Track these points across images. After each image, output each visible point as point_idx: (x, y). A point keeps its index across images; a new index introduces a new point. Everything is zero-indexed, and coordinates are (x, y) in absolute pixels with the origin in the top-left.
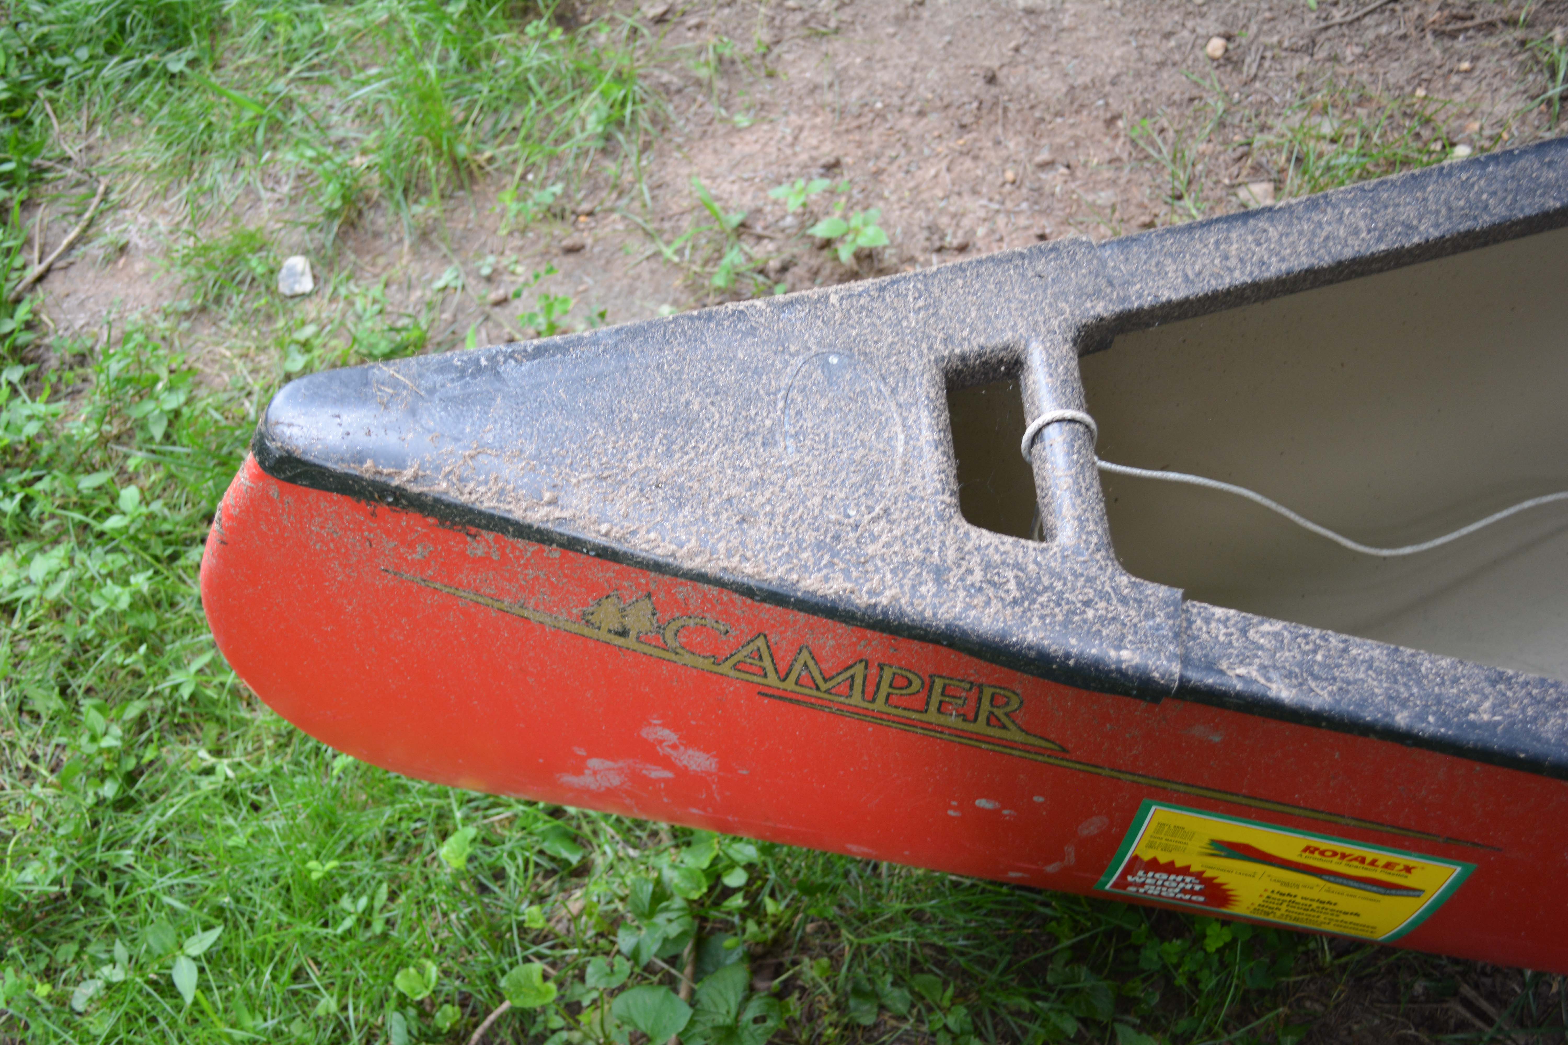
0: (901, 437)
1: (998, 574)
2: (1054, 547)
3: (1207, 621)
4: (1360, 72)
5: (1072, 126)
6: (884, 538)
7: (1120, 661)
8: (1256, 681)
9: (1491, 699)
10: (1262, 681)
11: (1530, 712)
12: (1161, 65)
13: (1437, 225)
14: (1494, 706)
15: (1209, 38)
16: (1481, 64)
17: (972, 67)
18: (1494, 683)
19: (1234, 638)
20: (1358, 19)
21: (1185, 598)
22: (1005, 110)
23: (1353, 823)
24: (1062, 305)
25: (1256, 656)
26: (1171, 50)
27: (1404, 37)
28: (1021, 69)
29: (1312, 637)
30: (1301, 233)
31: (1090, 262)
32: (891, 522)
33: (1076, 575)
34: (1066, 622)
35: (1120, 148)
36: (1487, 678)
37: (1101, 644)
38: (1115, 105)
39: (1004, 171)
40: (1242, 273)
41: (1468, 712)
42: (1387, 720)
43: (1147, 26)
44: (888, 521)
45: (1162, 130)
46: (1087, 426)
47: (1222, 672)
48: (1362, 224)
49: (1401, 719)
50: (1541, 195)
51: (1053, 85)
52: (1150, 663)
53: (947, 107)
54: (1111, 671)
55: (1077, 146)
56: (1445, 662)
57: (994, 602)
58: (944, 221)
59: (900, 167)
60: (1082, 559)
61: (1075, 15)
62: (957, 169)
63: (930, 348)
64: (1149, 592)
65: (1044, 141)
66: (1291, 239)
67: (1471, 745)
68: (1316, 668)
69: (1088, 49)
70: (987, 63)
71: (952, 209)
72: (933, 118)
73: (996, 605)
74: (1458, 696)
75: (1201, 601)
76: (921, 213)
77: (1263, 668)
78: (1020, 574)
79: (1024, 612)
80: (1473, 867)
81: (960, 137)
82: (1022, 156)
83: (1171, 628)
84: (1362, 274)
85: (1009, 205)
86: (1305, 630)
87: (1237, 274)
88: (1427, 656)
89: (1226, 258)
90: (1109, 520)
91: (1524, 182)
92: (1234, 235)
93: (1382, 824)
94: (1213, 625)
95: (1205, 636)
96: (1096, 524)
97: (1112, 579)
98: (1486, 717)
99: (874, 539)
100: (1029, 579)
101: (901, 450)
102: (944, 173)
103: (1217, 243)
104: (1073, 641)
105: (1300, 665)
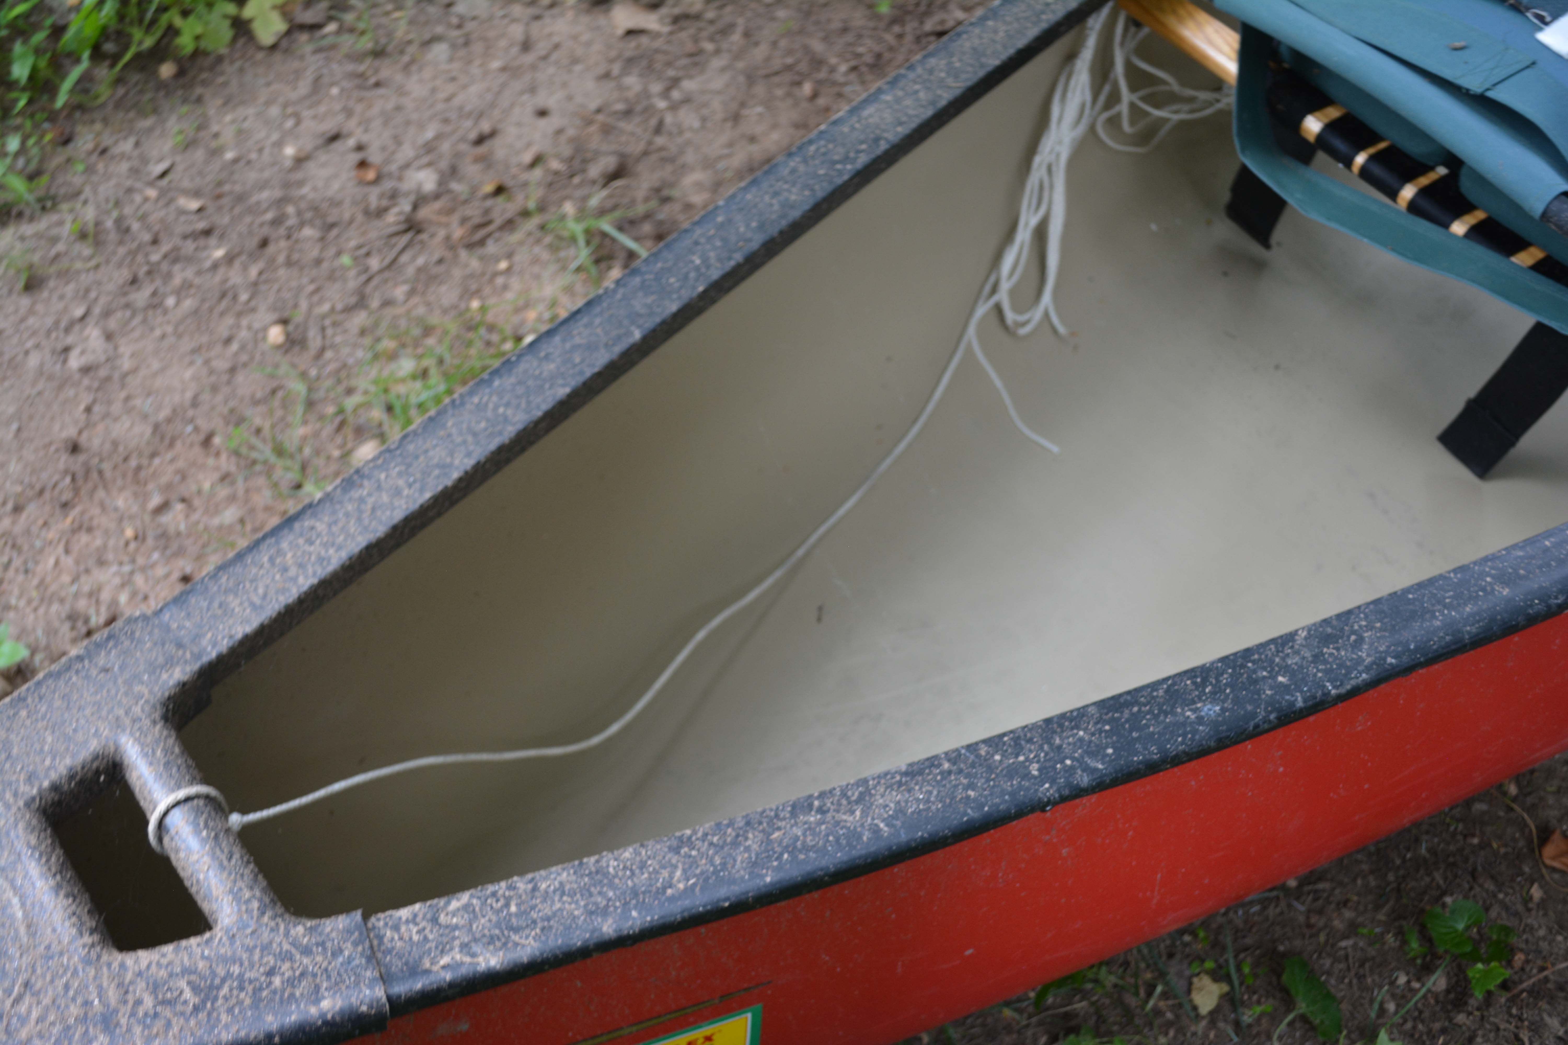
0: (15, 901)
1: (169, 989)
2: (218, 932)
3: (396, 928)
4: (415, 306)
5: (172, 461)
6: (34, 1015)
7: (323, 1015)
8: (462, 963)
9: (680, 866)
10: (467, 959)
11: (718, 860)
12: (233, 370)
13: (469, 454)
14: (684, 871)
15: (265, 329)
16: (517, 258)
17: (50, 444)
18: (676, 850)
19: (427, 931)
20: (394, 261)
21: (366, 917)
22: (100, 473)
23: (634, 1029)
24: (137, 688)
25: (454, 938)
26: (236, 354)
27: (440, 261)
28: (100, 427)
29: (501, 892)
30: (347, 515)
31: (151, 633)
32: (37, 994)
33: (250, 950)
34: (256, 1002)
35: (226, 463)
36: (670, 848)
37: (298, 1007)
38: (204, 425)
39: (122, 531)
40: (306, 577)
41: (664, 889)
42: (596, 934)
43: (204, 339)
44: (33, 995)
45: (258, 431)
46: (207, 797)
47: (427, 972)
48: (401, 482)
49: (608, 928)
50: (550, 388)
51: (138, 429)
52: (353, 1000)
53: (41, 492)
54: (318, 1029)
55: (184, 478)
56: (628, 853)
57: (174, 1021)
58: (82, 604)
59: (17, 571)
60: (249, 931)
61: (133, 355)
62: (75, 548)
63: (15, 795)
64: (328, 929)
65: (151, 486)
66: (340, 525)
67: (679, 918)
68: (514, 920)
69: (159, 382)
70: (64, 434)
71: (86, 589)
72: (31, 509)
73: (177, 1024)
74: (650, 878)
75: (383, 910)
76: (55, 607)
77: (464, 947)
78: (193, 977)
79: (209, 1014)
80: (759, 1007)
81: (66, 516)
82: (135, 509)
83: (362, 955)
84: (423, 526)
85: (141, 561)
86: (491, 888)
87: (301, 580)
88: (610, 855)
89: (285, 570)
90: (266, 877)
91: (530, 383)
92: (285, 545)
93: (659, 1016)
94: (403, 928)
95: (399, 944)
96: (251, 888)
97: (287, 934)
98: (681, 886)
99: (23, 1020)
100: (202, 977)
101: (20, 914)
102: (63, 558)
103: (272, 560)
104: (270, 1018)
105: (498, 925)
